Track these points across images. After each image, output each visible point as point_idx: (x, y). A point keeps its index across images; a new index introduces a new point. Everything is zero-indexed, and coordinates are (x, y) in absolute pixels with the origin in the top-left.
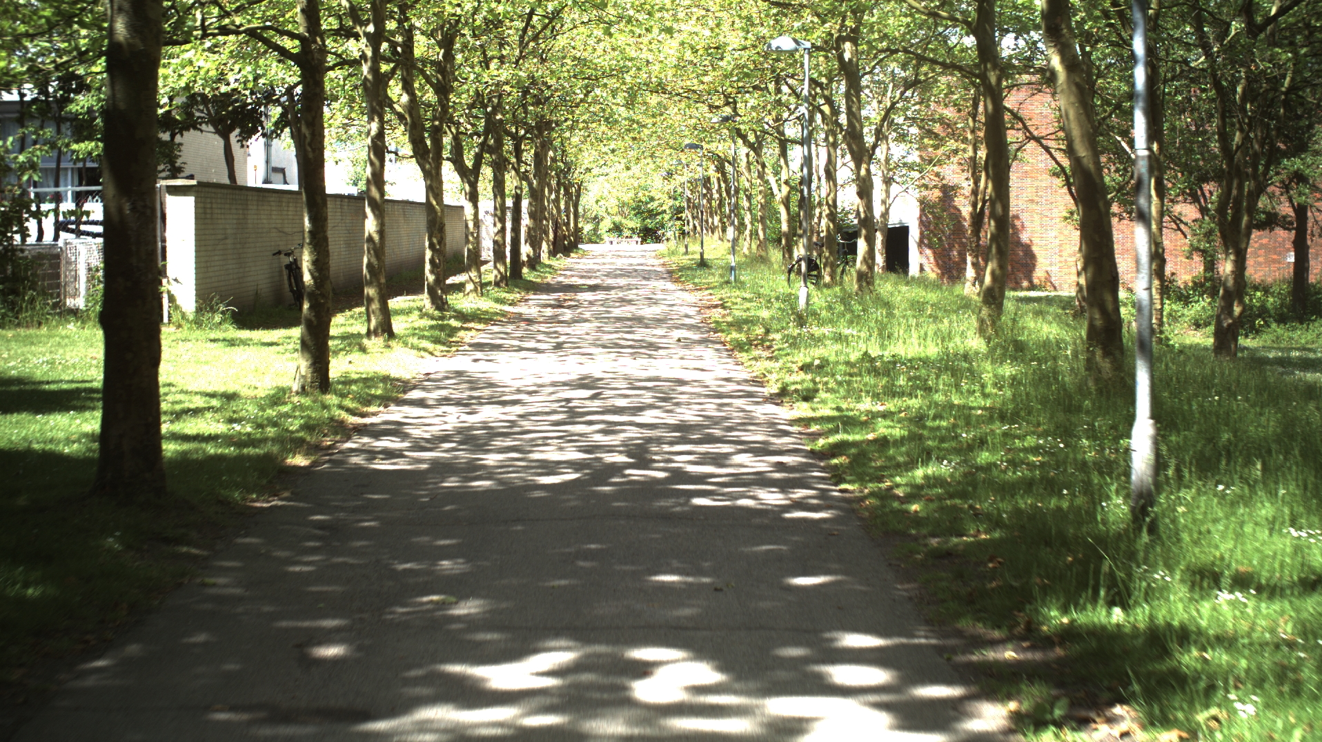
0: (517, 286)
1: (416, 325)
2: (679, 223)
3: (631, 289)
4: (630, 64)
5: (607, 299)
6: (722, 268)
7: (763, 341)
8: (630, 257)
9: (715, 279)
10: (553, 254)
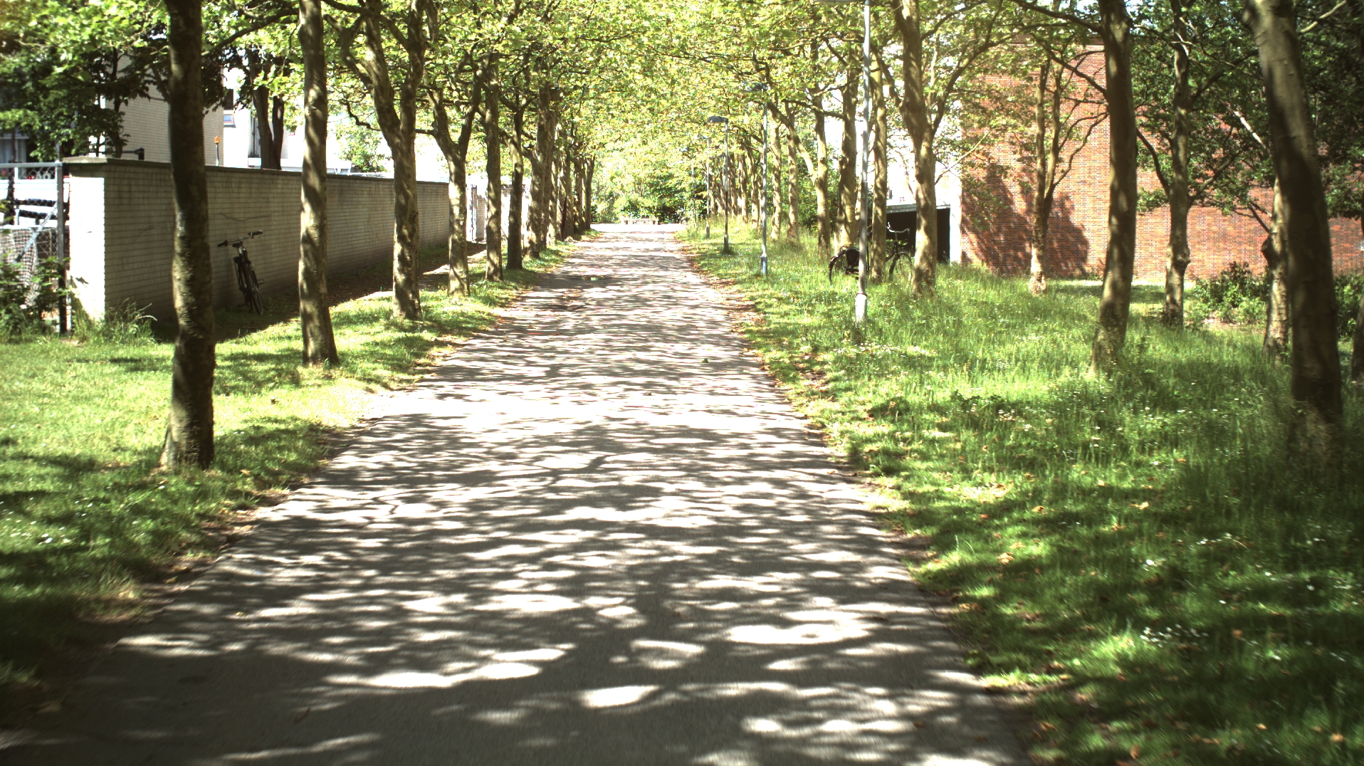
0: (513, 279)
1: (378, 338)
2: (698, 202)
3: (647, 283)
4: (646, 23)
5: (619, 298)
6: (748, 255)
7: (811, 362)
8: (647, 240)
9: (743, 271)
10: (560, 237)
